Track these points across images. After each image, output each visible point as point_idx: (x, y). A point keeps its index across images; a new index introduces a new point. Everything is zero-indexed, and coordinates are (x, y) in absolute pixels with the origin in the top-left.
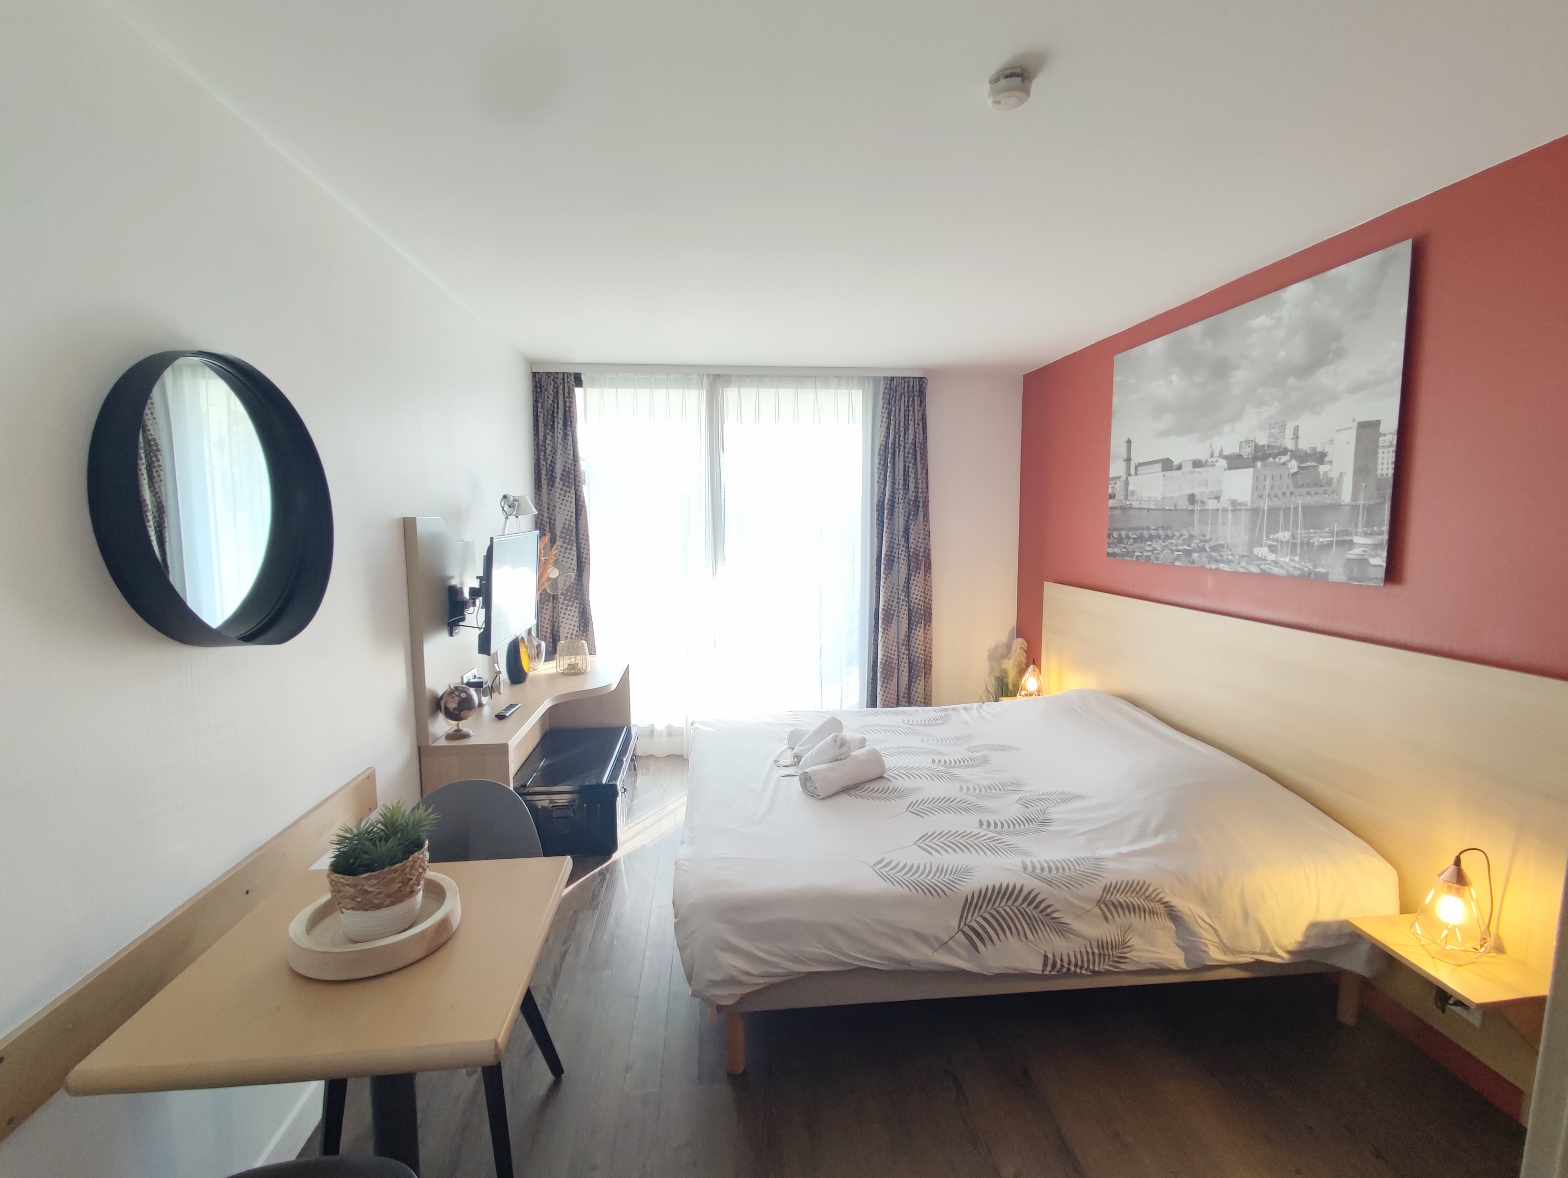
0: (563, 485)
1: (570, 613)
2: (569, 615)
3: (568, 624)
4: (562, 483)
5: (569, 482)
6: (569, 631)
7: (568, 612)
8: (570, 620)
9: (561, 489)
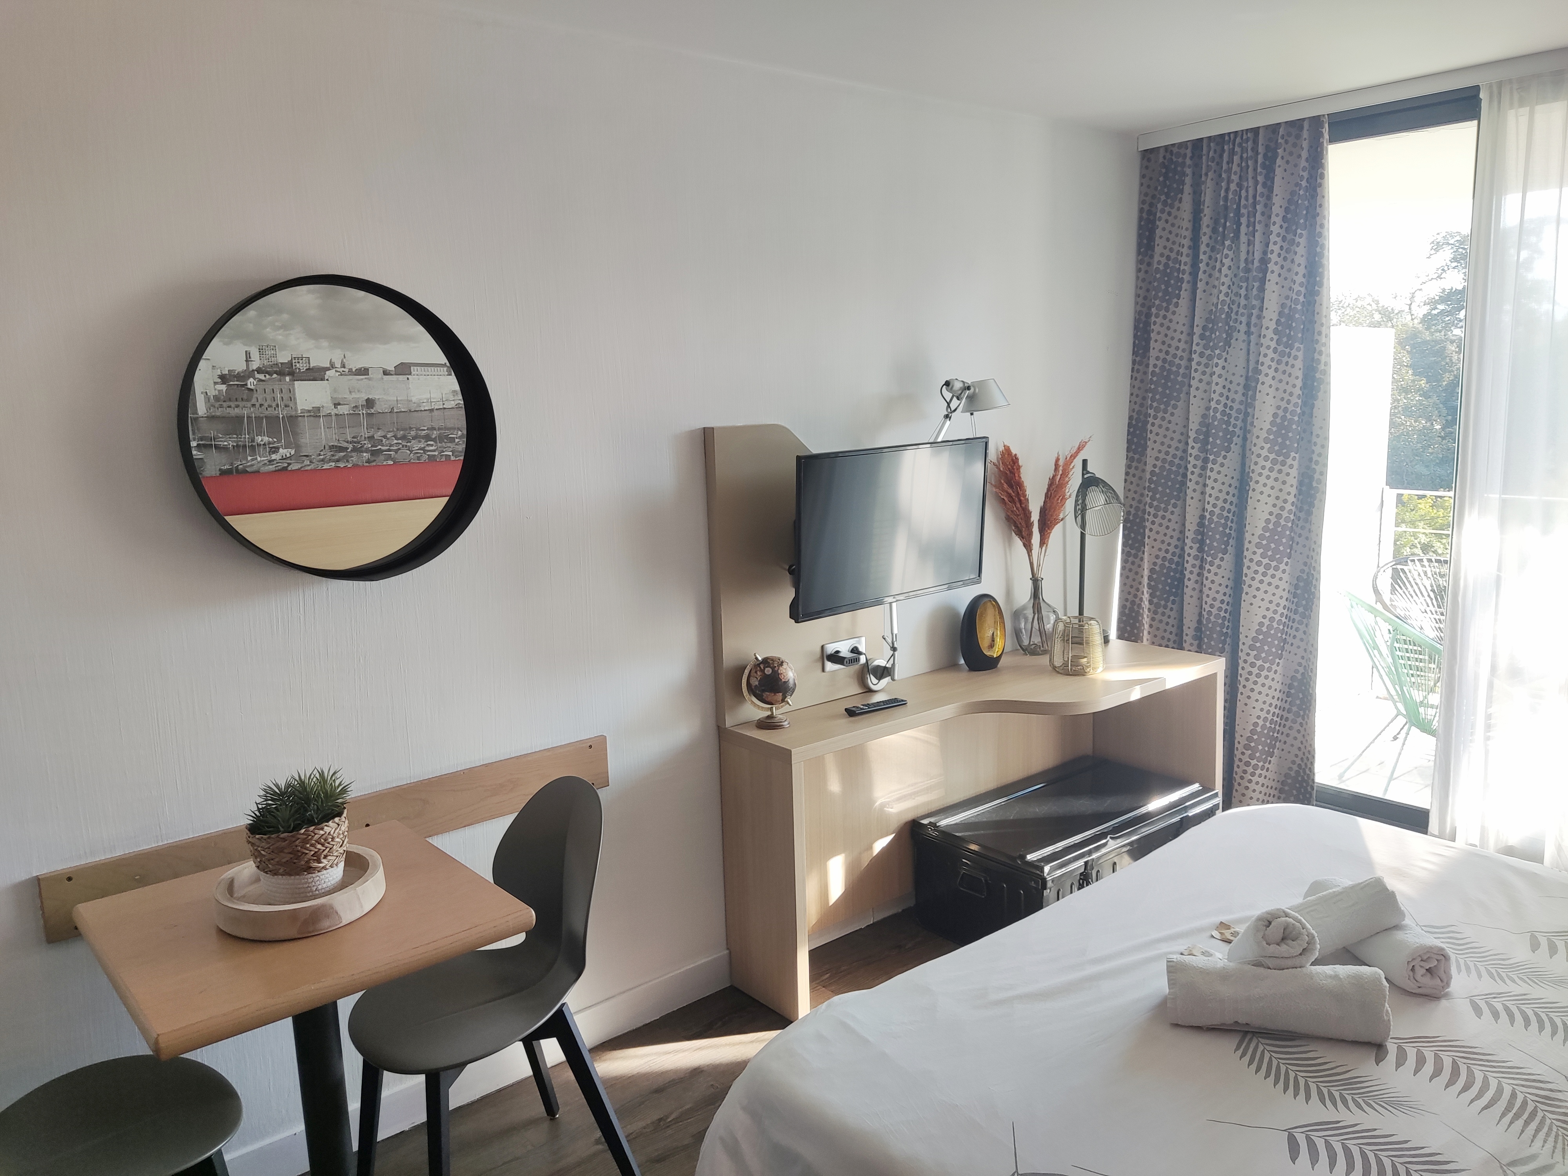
0: (1278, 342)
1: (1272, 580)
2: (1270, 584)
3: (1266, 601)
4: (1276, 337)
5: (1289, 337)
6: (1266, 613)
7: (1267, 579)
8: (1270, 593)
9: (1275, 351)
